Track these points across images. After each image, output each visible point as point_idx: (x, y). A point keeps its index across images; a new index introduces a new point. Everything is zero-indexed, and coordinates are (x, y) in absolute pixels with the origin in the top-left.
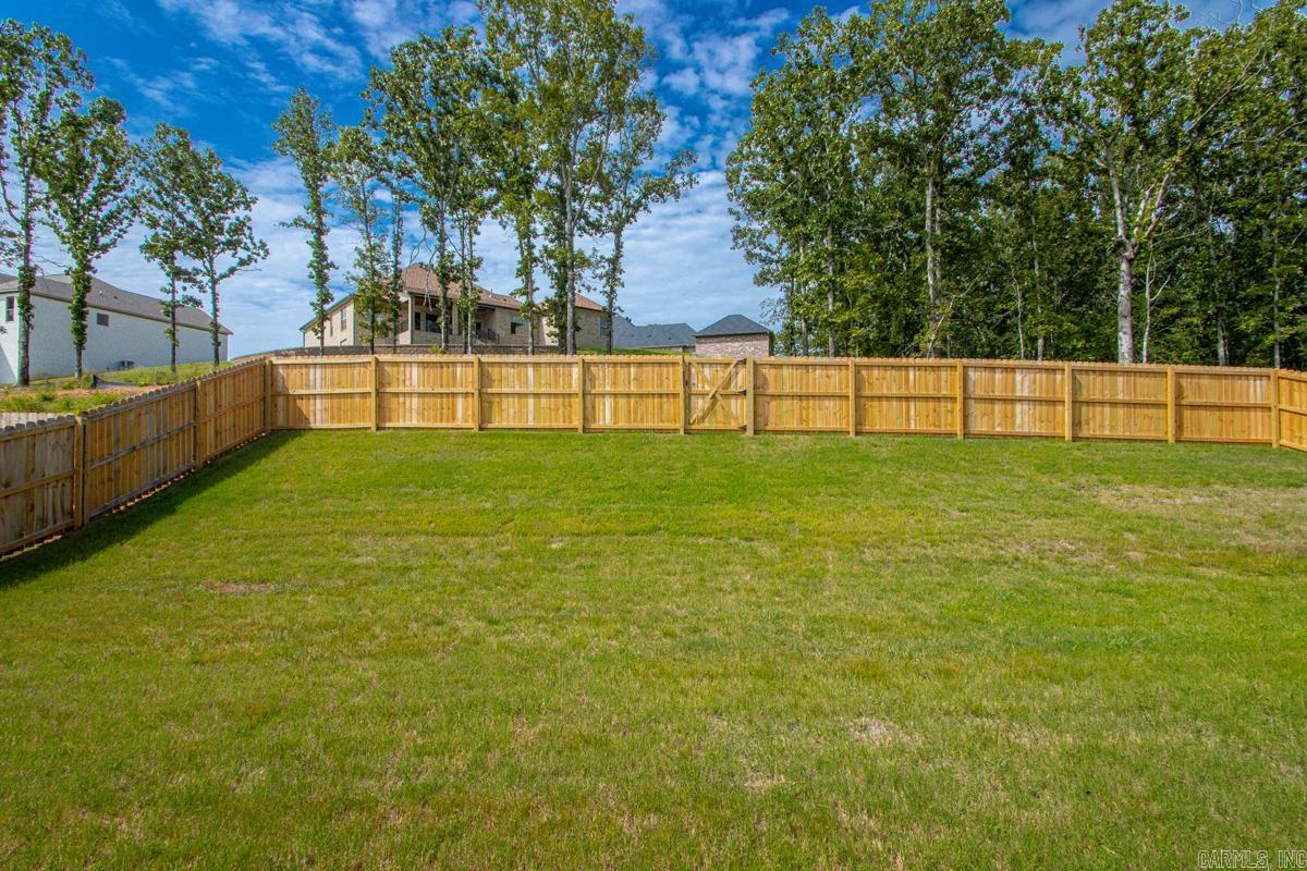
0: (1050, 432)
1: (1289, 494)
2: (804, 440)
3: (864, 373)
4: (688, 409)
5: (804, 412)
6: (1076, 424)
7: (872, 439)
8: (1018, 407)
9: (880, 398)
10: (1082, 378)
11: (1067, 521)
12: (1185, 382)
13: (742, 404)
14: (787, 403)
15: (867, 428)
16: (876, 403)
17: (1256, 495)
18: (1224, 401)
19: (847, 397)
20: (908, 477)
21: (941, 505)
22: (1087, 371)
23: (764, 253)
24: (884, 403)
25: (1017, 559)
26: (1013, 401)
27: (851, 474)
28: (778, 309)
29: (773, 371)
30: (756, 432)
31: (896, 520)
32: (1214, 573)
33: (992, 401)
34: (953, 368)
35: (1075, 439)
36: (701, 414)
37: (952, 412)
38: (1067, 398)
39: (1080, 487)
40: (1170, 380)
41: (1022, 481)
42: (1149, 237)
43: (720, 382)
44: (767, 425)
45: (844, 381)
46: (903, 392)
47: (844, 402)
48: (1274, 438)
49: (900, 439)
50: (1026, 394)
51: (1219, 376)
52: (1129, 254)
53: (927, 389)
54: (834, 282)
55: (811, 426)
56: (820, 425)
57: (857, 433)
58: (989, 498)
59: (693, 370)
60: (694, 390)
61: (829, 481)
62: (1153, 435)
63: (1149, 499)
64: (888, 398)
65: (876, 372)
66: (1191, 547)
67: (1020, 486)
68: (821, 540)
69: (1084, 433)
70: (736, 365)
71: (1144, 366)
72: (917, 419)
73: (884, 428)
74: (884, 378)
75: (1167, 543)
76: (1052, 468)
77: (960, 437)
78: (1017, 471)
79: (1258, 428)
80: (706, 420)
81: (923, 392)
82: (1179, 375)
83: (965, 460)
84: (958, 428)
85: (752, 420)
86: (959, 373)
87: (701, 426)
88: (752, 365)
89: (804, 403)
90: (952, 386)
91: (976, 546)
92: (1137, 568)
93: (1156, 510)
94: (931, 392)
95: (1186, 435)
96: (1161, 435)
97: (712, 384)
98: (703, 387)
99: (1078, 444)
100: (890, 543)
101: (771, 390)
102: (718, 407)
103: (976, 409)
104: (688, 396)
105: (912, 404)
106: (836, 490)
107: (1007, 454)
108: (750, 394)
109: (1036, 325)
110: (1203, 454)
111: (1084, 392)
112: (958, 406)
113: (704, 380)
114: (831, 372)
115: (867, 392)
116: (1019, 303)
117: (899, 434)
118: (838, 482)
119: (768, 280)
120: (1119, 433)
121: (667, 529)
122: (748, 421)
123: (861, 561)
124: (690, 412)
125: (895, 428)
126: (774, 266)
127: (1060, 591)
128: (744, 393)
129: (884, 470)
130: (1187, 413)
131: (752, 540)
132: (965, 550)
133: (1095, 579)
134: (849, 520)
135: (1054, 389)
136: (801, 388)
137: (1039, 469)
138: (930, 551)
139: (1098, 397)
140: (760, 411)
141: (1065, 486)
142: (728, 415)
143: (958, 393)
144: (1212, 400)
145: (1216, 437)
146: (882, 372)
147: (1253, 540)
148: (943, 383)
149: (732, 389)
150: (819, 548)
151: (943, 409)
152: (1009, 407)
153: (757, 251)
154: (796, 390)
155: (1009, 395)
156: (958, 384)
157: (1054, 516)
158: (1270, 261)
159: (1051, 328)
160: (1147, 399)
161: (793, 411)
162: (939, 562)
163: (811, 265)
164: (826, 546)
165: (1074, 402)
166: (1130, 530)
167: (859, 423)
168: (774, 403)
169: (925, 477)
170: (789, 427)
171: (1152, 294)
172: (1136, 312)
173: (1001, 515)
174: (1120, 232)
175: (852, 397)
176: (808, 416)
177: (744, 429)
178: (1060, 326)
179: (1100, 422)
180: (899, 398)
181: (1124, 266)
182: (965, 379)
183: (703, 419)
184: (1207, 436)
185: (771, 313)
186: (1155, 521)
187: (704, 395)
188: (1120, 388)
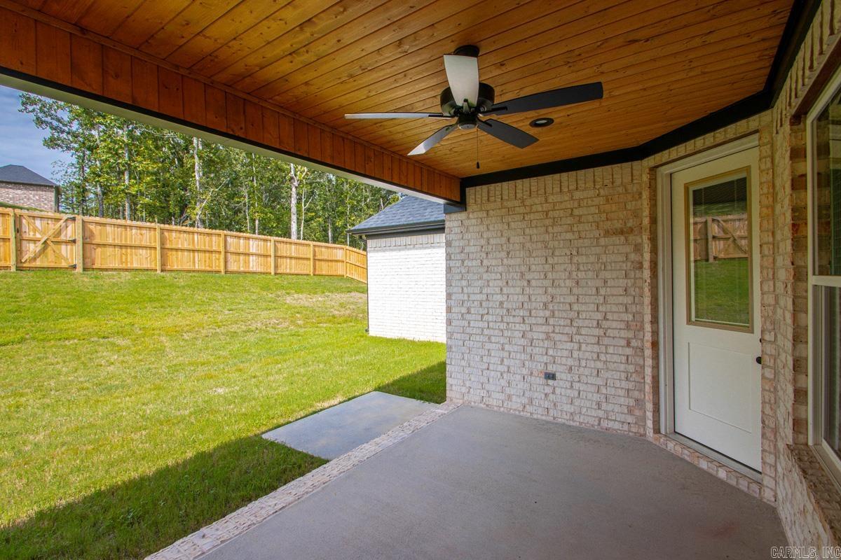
0: (265, 271)
1: (348, 295)
2: (126, 276)
3: (166, 234)
4: (19, 251)
5: (124, 257)
6: (276, 267)
7: (173, 274)
8: (251, 258)
9: (177, 250)
10: (279, 245)
11: (275, 311)
12: (317, 249)
13: (72, 250)
14: (109, 250)
15: (168, 267)
16: (174, 253)
17: (338, 296)
18: (330, 259)
19: (155, 248)
20: (199, 295)
21: (219, 308)
22: (280, 242)
23: (55, 123)
24: (180, 253)
25: (257, 329)
26: (248, 255)
27: (164, 295)
28: (69, 170)
29: (99, 228)
30: (85, 269)
31: (198, 317)
32: (325, 325)
33: (239, 254)
34: (219, 235)
35: (276, 274)
36: (32, 255)
37: (219, 259)
38: (272, 255)
39: (278, 296)
40: (312, 248)
41: (255, 295)
42: (304, 178)
43: (51, 232)
44: (94, 264)
45: (153, 238)
46: (191, 247)
47: (153, 251)
48: (345, 273)
49: (190, 274)
50: (254, 251)
51: (328, 247)
52: (296, 184)
53: (205, 246)
54: (129, 165)
55: (129, 266)
56: (135, 265)
57: (162, 271)
58: (240, 303)
59: (24, 221)
60: (25, 236)
61: (151, 300)
62: (305, 272)
63: (304, 300)
64: (182, 250)
65: (174, 234)
66: (318, 317)
67: (254, 297)
68: (157, 332)
69: (279, 271)
70: (67, 220)
71: (301, 241)
72: (199, 263)
73: (180, 268)
74: (179, 238)
75: (311, 316)
76: (266, 288)
77: (223, 273)
78: (252, 290)
79: (340, 270)
80: (38, 259)
81: (203, 248)
82: (314, 246)
83: (227, 285)
84: (222, 269)
85: (81, 261)
86: (222, 238)
87: (33, 265)
88: (81, 222)
89: (124, 251)
90: (219, 245)
91: (239, 326)
92: (301, 327)
93: (307, 304)
94: (207, 248)
95: (317, 273)
96: (308, 272)
97: (43, 233)
98: (35, 235)
99: (277, 276)
100: (197, 329)
101: (97, 240)
102: (49, 250)
103: (231, 258)
104: (19, 241)
105: (196, 254)
106: (157, 304)
107: (247, 282)
108: (80, 242)
109: (255, 213)
110: (322, 280)
111: (279, 252)
112: (222, 256)
113: (35, 230)
114: (144, 232)
115: (168, 246)
116: (247, 200)
117: (189, 271)
118: (158, 300)
119: (59, 145)
120: (293, 271)
121: (34, 339)
122: (78, 261)
123: (183, 340)
124: (21, 253)
125: (186, 267)
126: (64, 135)
127: (275, 338)
128: (74, 241)
129: (184, 292)
130: (317, 262)
131: (108, 337)
132: (234, 328)
133: (287, 333)
134: (169, 321)
135: (267, 250)
136: (121, 241)
137: (262, 288)
138: (218, 330)
139: (285, 255)
140: (88, 254)
141: (273, 296)
142: (59, 256)
143: (222, 249)
144: (326, 258)
145: (327, 273)
146: (178, 234)
147: (337, 312)
148: (214, 243)
149: (63, 238)
150: (156, 337)
151: (214, 258)
152: (247, 257)
153: (49, 119)
154: (117, 242)
155: (247, 252)
156: (222, 244)
157: (270, 309)
158: (346, 196)
159: (262, 215)
160: (303, 256)
161: (115, 255)
162: (223, 335)
163: (110, 149)
164: (159, 335)
165: (275, 256)
166: (298, 313)
167: (163, 264)
168: (99, 250)
169: (208, 294)
170: (111, 266)
171: (305, 205)
172: (299, 212)
173: (247, 311)
174: (292, 172)
175: (158, 248)
176: (126, 259)
177: (74, 267)
178: (266, 214)
179: (287, 266)
180: (189, 250)
181: (294, 189)
182: (226, 241)
183: (34, 259)
184: (324, 273)
185: (63, 173)
186: (306, 308)
187: (35, 241)
188: (293, 250)
